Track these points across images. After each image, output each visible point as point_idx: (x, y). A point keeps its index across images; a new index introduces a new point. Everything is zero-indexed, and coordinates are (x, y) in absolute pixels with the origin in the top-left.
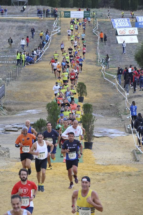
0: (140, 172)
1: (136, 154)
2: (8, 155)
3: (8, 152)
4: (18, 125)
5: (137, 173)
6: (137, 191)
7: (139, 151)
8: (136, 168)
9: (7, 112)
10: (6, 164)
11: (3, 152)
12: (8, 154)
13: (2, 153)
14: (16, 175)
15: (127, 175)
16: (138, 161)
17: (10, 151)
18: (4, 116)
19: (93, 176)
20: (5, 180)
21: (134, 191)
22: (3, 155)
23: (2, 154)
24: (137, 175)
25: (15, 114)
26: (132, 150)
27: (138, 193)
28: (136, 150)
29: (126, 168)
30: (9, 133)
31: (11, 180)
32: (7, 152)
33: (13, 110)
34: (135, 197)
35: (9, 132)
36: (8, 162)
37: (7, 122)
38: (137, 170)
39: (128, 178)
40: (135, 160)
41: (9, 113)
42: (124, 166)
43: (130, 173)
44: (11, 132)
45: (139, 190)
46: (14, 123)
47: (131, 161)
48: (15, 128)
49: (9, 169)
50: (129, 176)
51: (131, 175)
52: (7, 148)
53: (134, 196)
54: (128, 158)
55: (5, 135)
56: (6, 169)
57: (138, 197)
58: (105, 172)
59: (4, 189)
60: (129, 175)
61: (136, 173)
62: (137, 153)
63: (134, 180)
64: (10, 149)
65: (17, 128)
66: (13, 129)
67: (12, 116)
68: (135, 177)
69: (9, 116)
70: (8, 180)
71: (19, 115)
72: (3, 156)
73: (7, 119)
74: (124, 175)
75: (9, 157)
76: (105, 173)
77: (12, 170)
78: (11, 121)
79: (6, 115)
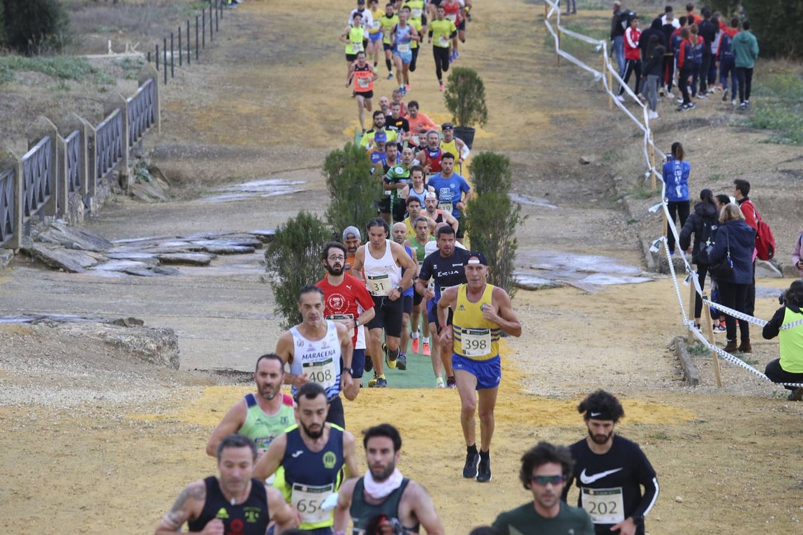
0: (701, 426)
1: (686, 356)
2: (171, 359)
3: (172, 344)
4: (209, 239)
5: (691, 431)
6: (692, 499)
7: (699, 341)
8: (687, 410)
9: (166, 187)
10: (164, 393)
11: (153, 346)
12: (172, 353)
13: (149, 350)
14: (203, 436)
15: (650, 437)
16: (696, 382)
17: (180, 343)
18: (153, 205)
19: (513, 439)
20: (159, 456)
21: (679, 498)
22: (150, 359)
23: (148, 355)
24: (690, 438)
25: (197, 196)
26: (669, 340)
27: (694, 509)
28: (686, 340)
29: (646, 407)
30: (175, 273)
31: (187, 455)
32: (168, 346)
33: (191, 181)
34: (680, 524)
35: (175, 267)
36: (172, 384)
37: (165, 226)
38: (690, 415)
39: (653, 447)
40: (684, 380)
41: (176, 190)
42: (636, 401)
43: (662, 430)
44: (183, 269)
45: (698, 496)
46: (192, 232)
47: (667, 382)
48: (197, 250)
49: (175, 413)
50: (659, 441)
51: (665, 438)
52: (169, 332)
53: (679, 520)
54: (652, 372)
55: (160, 278)
56: (166, 413)
57: (696, 524)
58: (560, 426)
59: (158, 492)
60: (659, 438)
61: (685, 428)
62: (690, 351)
63: (677, 458)
64: (179, 333)
65: (205, 250)
66: (189, 256)
67: (186, 203)
68: (683, 443)
69: (173, 204)
70: (173, 457)
71: (213, 200)
72: (150, 361)
73: (165, 214)
74: (637, 435)
75: (177, 367)
76: (562, 429)
77: (190, 418)
78: (184, 225)
79: (163, 201)
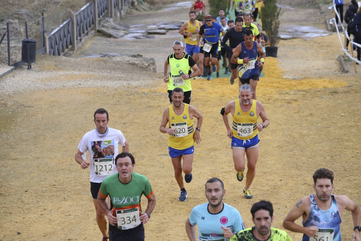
0: (350, 88)
1: (343, 62)
2: (153, 69)
3: (154, 64)
4: (165, 24)
5: (346, 90)
6: (347, 115)
7: (348, 57)
8: (344, 82)
9: (149, 5)
10: (151, 82)
11: (146, 64)
12: (153, 67)
13: (145, 66)
14: (166, 97)
15: (331, 92)
16: (347, 72)
17: (156, 63)
18: (144, 13)
19: (280, 95)
20: (151, 104)
21: (342, 114)
22: (146, 69)
23: (145, 68)
24: (346, 92)
25: (160, 8)
26: (337, 57)
27: (347, 118)
28: (343, 57)
29: (329, 82)
30: (153, 37)
31: (160, 104)
32: (152, 64)
33: (158, 3)
34: (343, 124)
35: (153, 35)
36: (154, 78)
37: (149, 20)
38: (346, 84)
39: (332, 96)
40: (343, 71)
41: (152, 7)
42: (325, 79)
43: (335, 90)
44: (156, 36)
45: (349, 114)
46: (159, 22)
47: (336, 72)
48: (161, 29)
49: (156, 89)
50: (334, 94)
51: (337, 93)
52: (152, 59)
53: (342, 123)
54: (331, 69)
55: (148, 39)
56: (152, 89)
57: (349, 124)
58: (297, 89)
59: (151, 117)
60: (334, 93)
61: (344, 89)
62: (345, 60)
63: (341, 100)
64: (156, 59)
65: (164, 29)
66: (158, 31)
67: (156, 12)
68: (343, 94)
69: (151, 12)
70: (156, 105)
71: (166, 10)
72: (146, 70)
73: (149, 16)
74: (326, 92)
75: (155, 72)
76: (298, 91)
77: (161, 90)
78: (156, 20)
79: (148, 11)
